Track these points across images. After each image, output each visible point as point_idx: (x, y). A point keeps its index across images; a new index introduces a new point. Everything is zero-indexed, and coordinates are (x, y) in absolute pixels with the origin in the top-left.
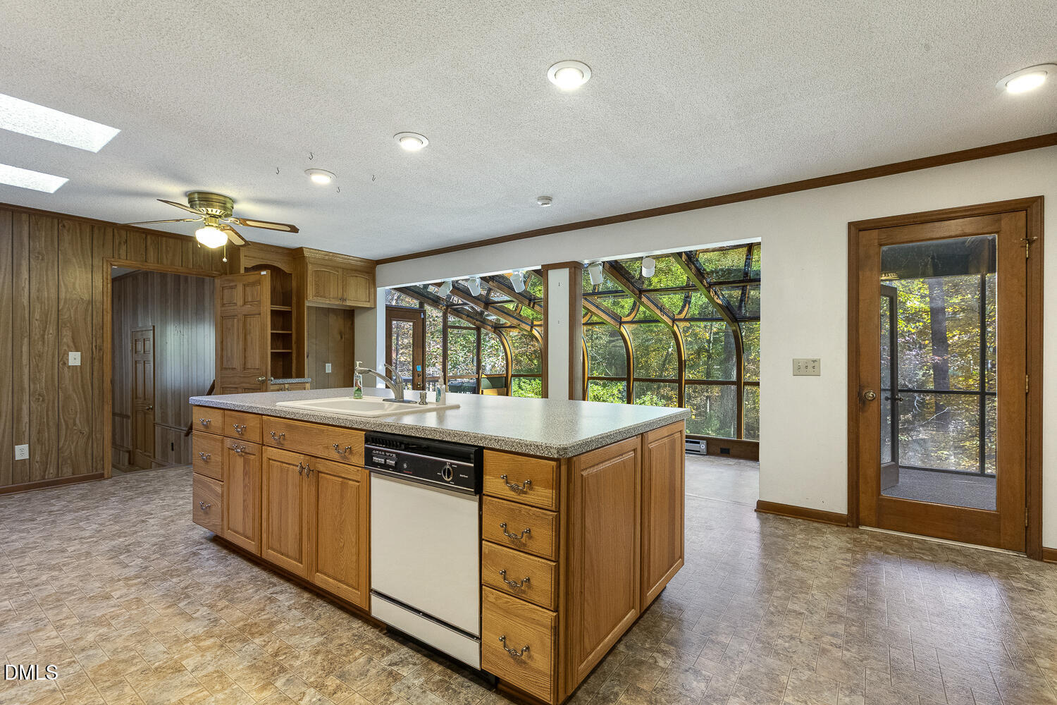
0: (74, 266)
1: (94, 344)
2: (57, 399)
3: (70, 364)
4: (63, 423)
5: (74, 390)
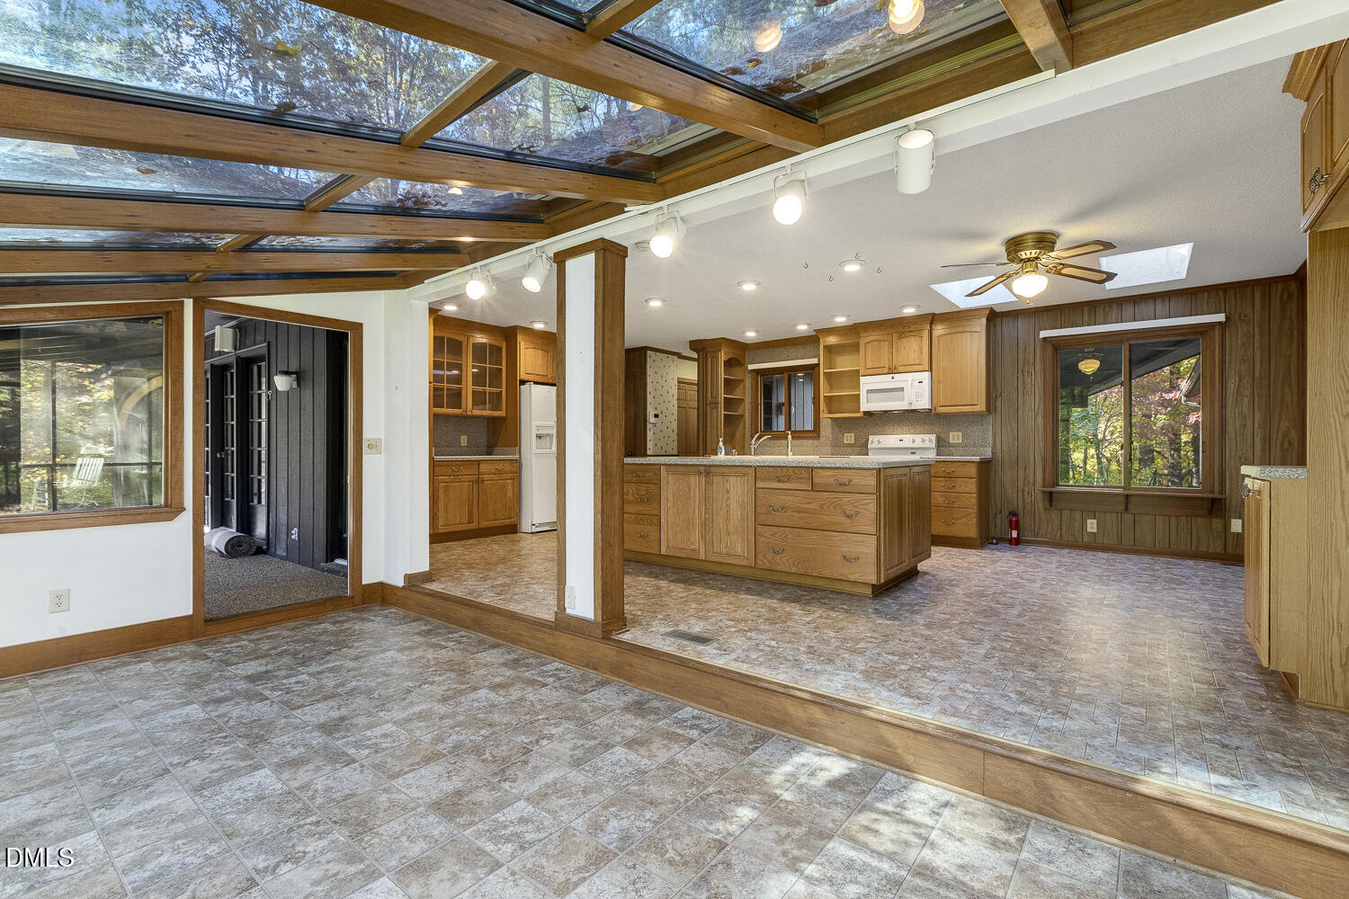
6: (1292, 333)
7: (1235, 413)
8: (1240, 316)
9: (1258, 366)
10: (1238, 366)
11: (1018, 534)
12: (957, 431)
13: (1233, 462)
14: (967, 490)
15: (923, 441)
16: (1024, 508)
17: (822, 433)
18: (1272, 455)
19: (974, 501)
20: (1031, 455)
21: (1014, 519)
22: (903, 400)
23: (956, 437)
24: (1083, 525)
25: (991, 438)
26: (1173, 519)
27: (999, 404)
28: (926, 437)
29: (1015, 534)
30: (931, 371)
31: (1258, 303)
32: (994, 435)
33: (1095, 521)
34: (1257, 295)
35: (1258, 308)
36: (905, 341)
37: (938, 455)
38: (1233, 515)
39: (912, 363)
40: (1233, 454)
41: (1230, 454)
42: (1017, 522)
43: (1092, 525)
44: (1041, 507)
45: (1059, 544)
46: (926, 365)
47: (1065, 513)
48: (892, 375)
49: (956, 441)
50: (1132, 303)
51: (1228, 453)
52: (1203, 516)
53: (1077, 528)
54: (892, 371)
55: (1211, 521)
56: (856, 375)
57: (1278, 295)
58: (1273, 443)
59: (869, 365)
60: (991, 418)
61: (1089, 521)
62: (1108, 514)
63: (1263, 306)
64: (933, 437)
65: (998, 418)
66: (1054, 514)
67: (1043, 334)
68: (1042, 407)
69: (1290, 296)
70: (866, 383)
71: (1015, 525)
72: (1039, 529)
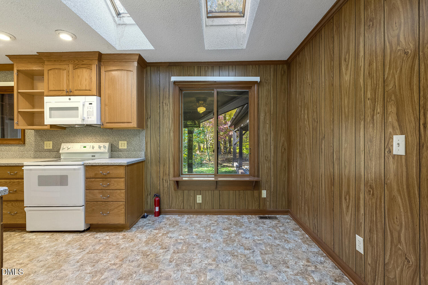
0: (399, 9)
1: (422, 122)
2: (383, 196)
3: (394, 153)
4: (389, 233)
5: (399, 191)
6: (285, 91)
7: (263, 133)
8: (265, 80)
9: (272, 108)
10: (264, 107)
11: (160, 209)
12: (123, 140)
13: (262, 159)
14: (118, 187)
15: (100, 147)
16: (164, 190)
17: (27, 140)
18: (278, 155)
19: (123, 195)
20: (167, 156)
21: (157, 199)
22: (78, 117)
23: (123, 145)
24: (195, 199)
25: (144, 145)
26: (237, 192)
27: (149, 123)
28: (102, 144)
29: (157, 209)
30: (100, 96)
31: (272, 74)
32: (146, 143)
33: (201, 196)
34: (272, 69)
35: (272, 77)
36: (79, 71)
37: (111, 157)
38: (263, 188)
39: (84, 88)
40: (262, 155)
41: (261, 155)
42: (159, 201)
43: (199, 199)
44: (173, 189)
45: (181, 212)
46: (94, 91)
47: (186, 192)
48: (69, 97)
49: (123, 148)
50: (218, 67)
51: (260, 154)
52: (250, 190)
53: (191, 201)
54: (69, 93)
55: (254, 192)
56: (42, 95)
57: (280, 72)
58: (278, 150)
59: (51, 88)
60: (144, 133)
61: (198, 196)
62: (207, 191)
63: (274, 75)
64: (107, 145)
65: (149, 132)
66: (180, 192)
67: (173, 79)
68: (173, 125)
69: (284, 72)
70: (50, 102)
71: (158, 203)
72: (172, 203)
